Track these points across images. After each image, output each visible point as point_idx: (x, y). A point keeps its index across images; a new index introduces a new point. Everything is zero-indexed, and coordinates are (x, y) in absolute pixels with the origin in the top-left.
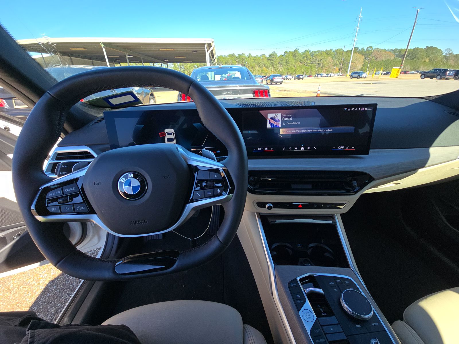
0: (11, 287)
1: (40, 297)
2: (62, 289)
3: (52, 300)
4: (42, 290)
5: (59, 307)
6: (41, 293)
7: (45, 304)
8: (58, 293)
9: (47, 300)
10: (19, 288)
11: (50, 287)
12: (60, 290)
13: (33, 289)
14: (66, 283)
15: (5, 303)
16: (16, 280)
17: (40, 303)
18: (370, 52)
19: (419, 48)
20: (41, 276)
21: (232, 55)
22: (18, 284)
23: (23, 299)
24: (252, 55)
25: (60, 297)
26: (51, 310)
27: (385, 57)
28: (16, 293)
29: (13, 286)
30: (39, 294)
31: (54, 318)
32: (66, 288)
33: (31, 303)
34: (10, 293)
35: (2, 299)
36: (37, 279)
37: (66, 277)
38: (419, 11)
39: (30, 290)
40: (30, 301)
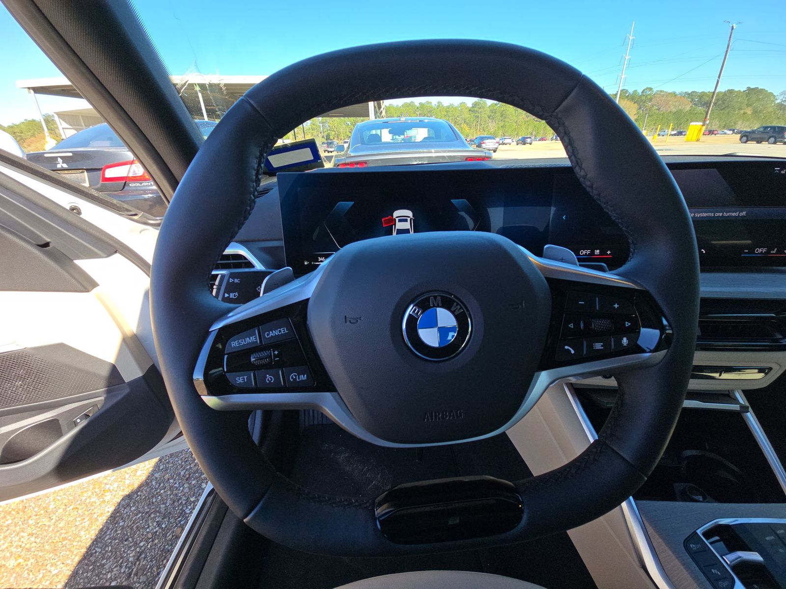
0: (51, 507)
1: (105, 528)
2: (147, 513)
3: (129, 534)
4: (109, 514)
5: (143, 548)
6: (108, 520)
7: (116, 542)
8: (140, 521)
9: (119, 534)
10: (66, 509)
11: (125, 508)
12: (144, 514)
13: (93, 512)
14: (154, 501)
15: (40, 539)
16: (59, 495)
17: (106, 539)
18: (649, 97)
19: (734, 90)
20: (108, 486)
21: (410, 105)
22: (64, 502)
23: (74, 532)
24: (443, 104)
25: (144, 528)
26: (127, 555)
27: (675, 106)
28: (60, 519)
29: (54, 506)
30: (105, 521)
31: (135, 570)
32: (153, 510)
33: (89, 539)
34: (49, 519)
35: (34, 532)
36: (99, 492)
37: (153, 489)
38: (734, 28)
39: (86, 513)
40: (88, 536)
